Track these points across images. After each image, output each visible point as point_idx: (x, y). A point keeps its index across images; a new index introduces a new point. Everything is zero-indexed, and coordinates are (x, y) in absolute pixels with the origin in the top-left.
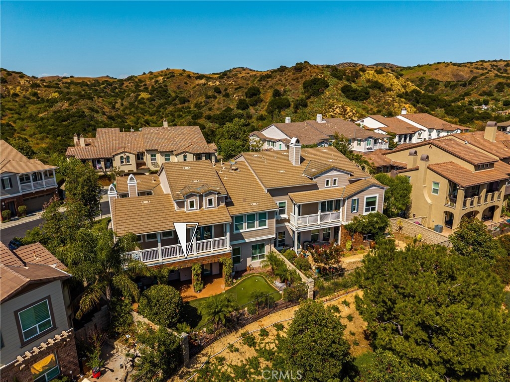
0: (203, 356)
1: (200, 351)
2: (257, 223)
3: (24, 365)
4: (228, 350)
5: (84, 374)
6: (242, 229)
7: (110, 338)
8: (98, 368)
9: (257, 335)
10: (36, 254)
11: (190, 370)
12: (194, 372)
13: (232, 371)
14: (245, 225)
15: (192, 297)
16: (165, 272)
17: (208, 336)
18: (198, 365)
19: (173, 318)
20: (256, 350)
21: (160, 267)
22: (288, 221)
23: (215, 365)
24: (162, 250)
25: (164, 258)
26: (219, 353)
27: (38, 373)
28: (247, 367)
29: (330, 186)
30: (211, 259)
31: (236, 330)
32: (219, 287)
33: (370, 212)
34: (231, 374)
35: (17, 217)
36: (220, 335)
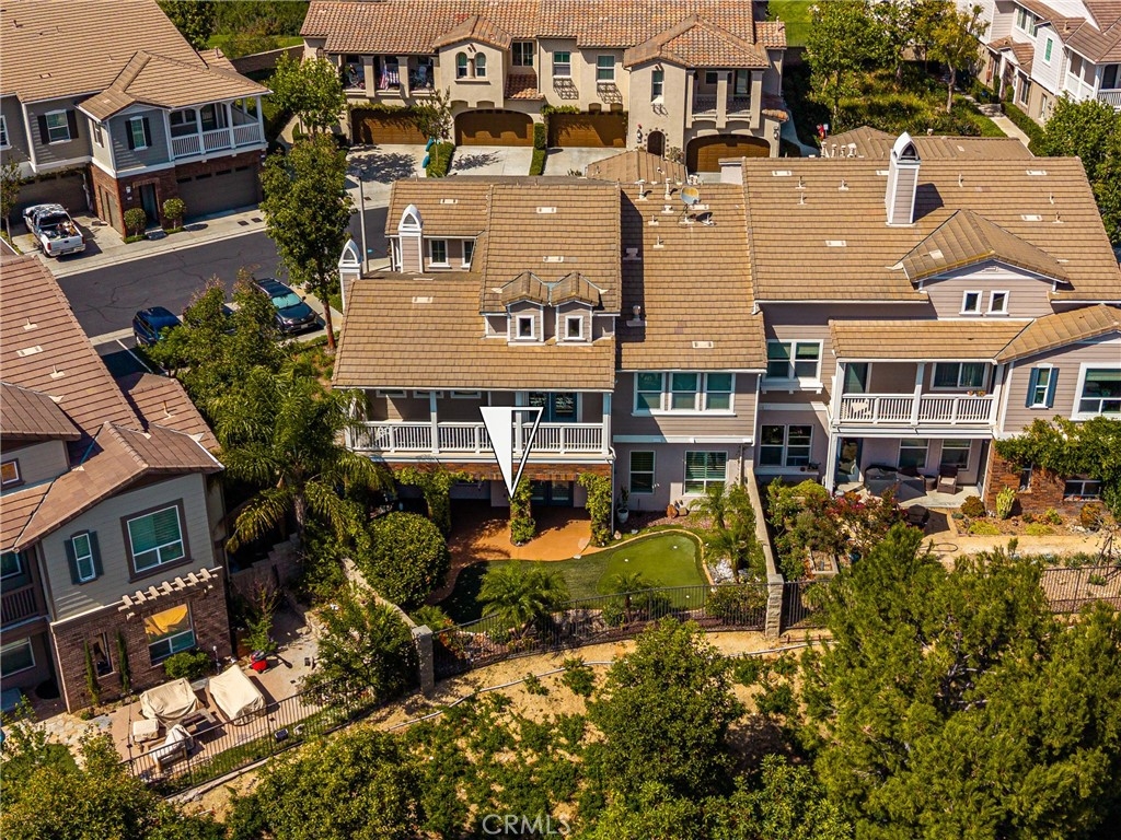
0: (466, 684)
1: (463, 673)
2: (700, 398)
3: (132, 614)
4: (523, 686)
5: (238, 659)
6: (658, 407)
7: (299, 602)
8: (262, 653)
9: (603, 672)
10: (168, 404)
11: (431, 703)
12: (438, 708)
13: (518, 730)
14: (666, 398)
15: (500, 551)
16: (442, 483)
17: (493, 647)
18: (450, 699)
19: (416, 591)
20: (588, 704)
21: (433, 467)
22: (825, 397)
23: (487, 708)
24: (439, 429)
25: (442, 449)
26: (502, 688)
27: (158, 633)
28: (556, 730)
29: (977, 311)
30: (557, 472)
31: (558, 651)
32: (573, 543)
33: (1099, 414)
34: (514, 735)
35: (159, 230)
36: (517, 651)
